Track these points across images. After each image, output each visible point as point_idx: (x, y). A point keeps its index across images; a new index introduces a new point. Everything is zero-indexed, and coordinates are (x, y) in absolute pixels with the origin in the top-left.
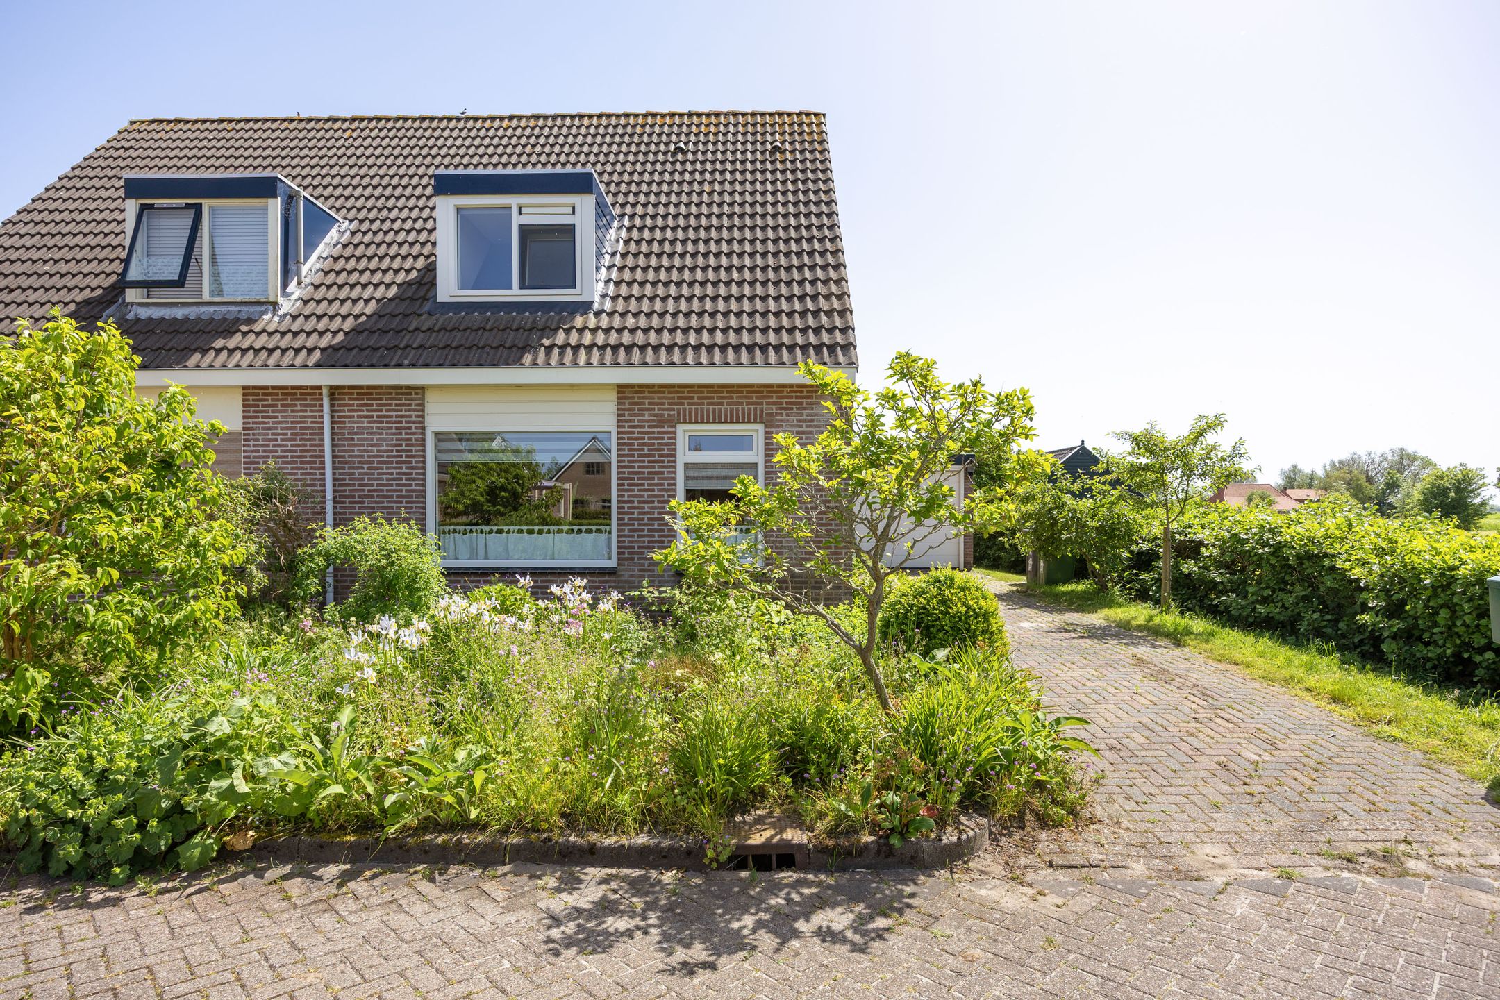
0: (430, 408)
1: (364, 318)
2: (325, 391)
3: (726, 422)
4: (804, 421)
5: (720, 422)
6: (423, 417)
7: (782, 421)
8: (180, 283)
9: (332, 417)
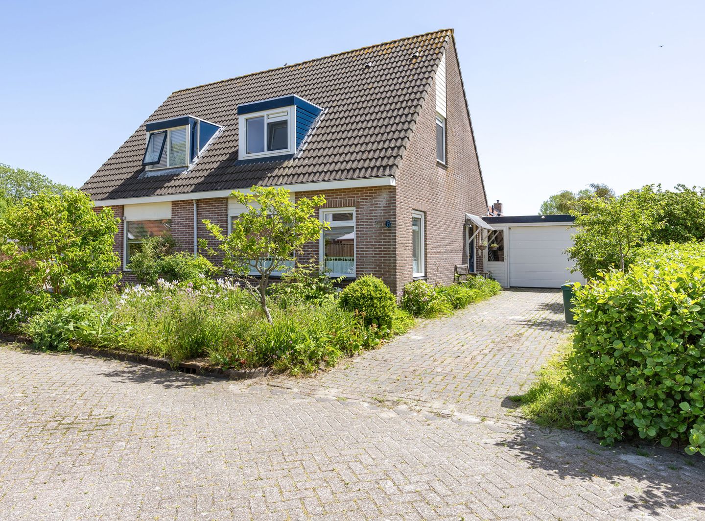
0: (230, 206)
1: (213, 170)
2: (194, 201)
3: (339, 207)
4: (373, 205)
5: (336, 207)
6: (227, 210)
7: (363, 205)
8: (158, 162)
9: (197, 212)
